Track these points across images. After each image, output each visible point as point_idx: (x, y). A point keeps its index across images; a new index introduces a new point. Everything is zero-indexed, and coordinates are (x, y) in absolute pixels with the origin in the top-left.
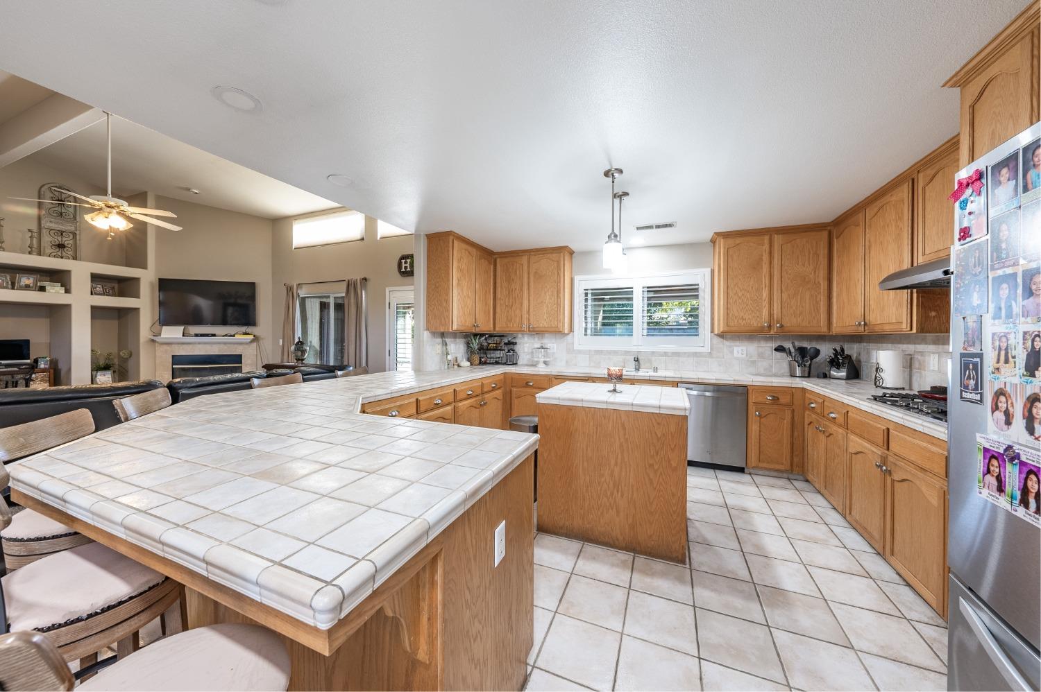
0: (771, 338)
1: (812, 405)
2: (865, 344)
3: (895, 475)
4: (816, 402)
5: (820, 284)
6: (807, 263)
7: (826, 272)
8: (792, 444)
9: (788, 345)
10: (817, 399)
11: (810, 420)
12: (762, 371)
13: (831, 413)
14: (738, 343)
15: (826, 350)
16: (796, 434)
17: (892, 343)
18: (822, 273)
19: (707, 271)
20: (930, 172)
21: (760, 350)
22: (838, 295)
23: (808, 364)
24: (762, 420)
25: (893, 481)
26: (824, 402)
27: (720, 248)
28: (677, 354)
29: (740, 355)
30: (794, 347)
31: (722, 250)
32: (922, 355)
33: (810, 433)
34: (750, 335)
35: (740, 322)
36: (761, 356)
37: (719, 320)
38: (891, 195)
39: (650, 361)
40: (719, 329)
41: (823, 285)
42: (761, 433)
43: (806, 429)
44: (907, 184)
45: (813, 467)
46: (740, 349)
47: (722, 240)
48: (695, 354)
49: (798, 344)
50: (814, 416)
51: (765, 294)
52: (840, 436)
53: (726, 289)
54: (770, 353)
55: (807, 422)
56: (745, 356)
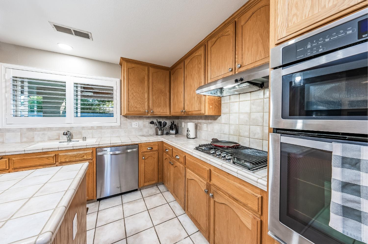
0: (148, 118)
1: (167, 151)
2: (180, 120)
3: (215, 198)
4: (169, 149)
5: (167, 94)
6: (162, 83)
7: (169, 89)
8: (158, 169)
9: (155, 121)
10: (169, 147)
11: (166, 158)
12: (145, 133)
13: (177, 156)
14: (134, 120)
15: (169, 123)
16: (160, 163)
17: (190, 119)
18: (167, 89)
19: (118, 80)
20: (214, 39)
21: (144, 123)
22: (173, 99)
23: (162, 129)
24: (145, 161)
25: (215, 201)
26: (172, 149)
27: (124, 67)
28: (100, 128)
29: (135, 126)
30: (157, 121)
31: (125, 69)
32: (200, 124)
33: (166, 163)
34: (140, 116)
35: (135, 109)
36: (144, 126)
37: (124, 108)
38: (196, 53)
39: (80, 133)
40: (124, 112)
41: (168, 94)
42: (145, 167)
43: (164, 161)
44: (203, 47)
45: (167, 180)
46: (135, 123)
47: (125, 63)
48: (112, 127)
49: (159, 120)
50: (168, 156)
51: (146, 96)
52: (182, 169)
53: (127, 91)
54: (148, 124)
55: (164, 158)
56: (137, 126)
